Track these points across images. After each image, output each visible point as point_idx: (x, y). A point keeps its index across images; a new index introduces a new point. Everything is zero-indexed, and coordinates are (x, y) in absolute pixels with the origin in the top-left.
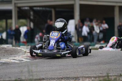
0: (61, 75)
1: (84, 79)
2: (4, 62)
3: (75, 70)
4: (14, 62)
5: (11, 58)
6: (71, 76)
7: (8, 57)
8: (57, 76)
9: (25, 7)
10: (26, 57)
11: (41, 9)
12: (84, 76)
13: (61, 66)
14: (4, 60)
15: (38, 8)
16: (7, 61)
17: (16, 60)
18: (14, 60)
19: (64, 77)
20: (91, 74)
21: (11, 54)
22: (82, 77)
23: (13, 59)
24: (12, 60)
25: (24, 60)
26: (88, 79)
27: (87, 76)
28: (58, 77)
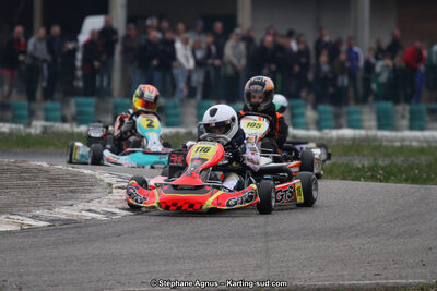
2: (64, 217)
4: (93, 219)
5: (81, 206)
7: (70, 202)
10: (121, 201)
14: (63, 212)
16: (73, 215)
17: (95, 212)
18: (90, 211)
21: (71, 191)
23: (87, 208)
24: (84, 213)
25: (117, 211)
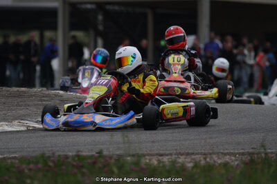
0: (176, 150)
1: (220, 157)
3: (203, 141)
6: (196, 152)
8: (169, 150)
9: (86, 3)
11: (123, 8)
12: (222, 151)
13: (175, 134)
15: (116, 8)
19: (182, 152)
20: (234, 149)
22: (218, 153)
26: (228, 157)
27: (226, 151)
28: (171, 152)
